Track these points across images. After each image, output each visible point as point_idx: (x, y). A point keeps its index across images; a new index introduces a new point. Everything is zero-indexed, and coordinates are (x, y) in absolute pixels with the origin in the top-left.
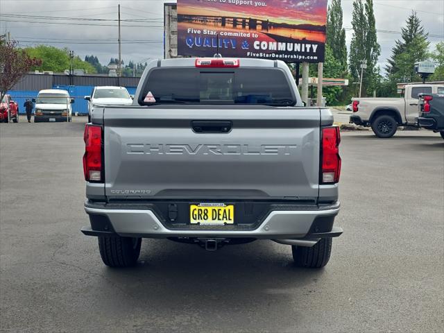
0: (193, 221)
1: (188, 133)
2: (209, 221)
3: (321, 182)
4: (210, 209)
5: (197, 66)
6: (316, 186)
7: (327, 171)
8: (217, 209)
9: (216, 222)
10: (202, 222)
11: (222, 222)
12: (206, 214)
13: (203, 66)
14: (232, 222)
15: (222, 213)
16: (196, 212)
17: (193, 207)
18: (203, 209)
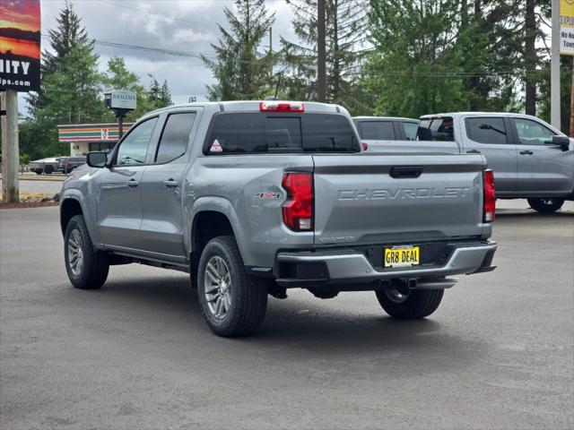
0: (387, 265)
1: (385, 179)
2: (400, 264)
3: (484, 221)
4: (400, 251)
5: (262, 110)
6: (480, 225)
7: (488, 211)
8: (406, 251)
9: (406, 264)
10: (394, 265)
11: (409, 264)
12: (397, 257)
13: (271, 110)
14: (417, 263)
15: (409, 254)
16: (389, 256)
17: (387, 251)
18: (395, 251)
